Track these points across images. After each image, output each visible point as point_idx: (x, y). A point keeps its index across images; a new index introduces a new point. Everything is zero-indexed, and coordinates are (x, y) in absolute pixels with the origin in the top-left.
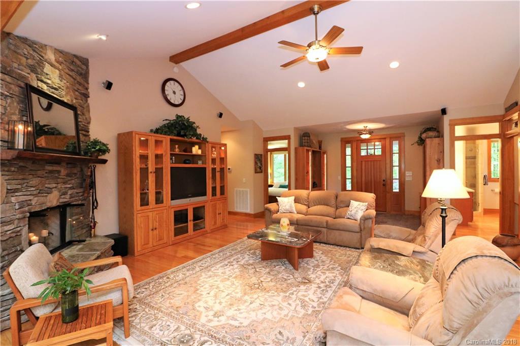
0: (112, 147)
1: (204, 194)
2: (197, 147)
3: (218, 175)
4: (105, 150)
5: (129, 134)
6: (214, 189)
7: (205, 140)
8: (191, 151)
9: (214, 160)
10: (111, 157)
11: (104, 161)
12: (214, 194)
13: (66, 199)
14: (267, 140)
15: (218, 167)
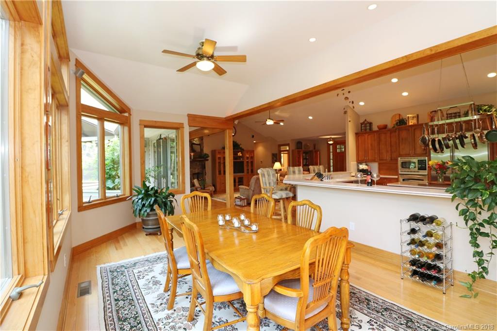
0: (210, 155)
1: (243, 172)
2: (240, 153)
3: (250, 165)
4: (208, 157)
5: (215, 151)
6: (248, 170)
7: (243, 149)
8: (237, 155)
9: (248, 158)
10: (210, 158)
11: (208, 160)
12: (248, 173)
13: (199, 171)
14: (280, 146)
15: (249, 160)
